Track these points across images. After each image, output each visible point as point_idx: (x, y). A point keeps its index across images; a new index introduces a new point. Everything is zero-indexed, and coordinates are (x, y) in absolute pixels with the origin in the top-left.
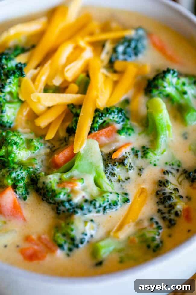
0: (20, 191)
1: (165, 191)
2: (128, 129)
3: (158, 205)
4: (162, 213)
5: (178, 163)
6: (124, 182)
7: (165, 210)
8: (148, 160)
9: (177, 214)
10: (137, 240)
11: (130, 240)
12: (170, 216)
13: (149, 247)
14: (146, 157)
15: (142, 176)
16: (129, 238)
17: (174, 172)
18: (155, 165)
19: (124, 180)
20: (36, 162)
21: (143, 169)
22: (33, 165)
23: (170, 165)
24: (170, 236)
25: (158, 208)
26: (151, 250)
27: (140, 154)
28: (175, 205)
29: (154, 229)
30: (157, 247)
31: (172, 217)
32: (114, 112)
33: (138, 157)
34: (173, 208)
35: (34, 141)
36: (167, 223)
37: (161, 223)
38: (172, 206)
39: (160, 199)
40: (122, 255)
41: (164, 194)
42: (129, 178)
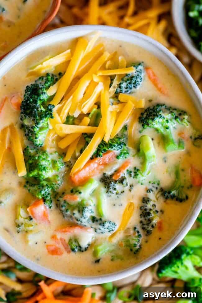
0: (48, 203)
1: (147, 208)
2: (125, 153)
3: (141, 217)
4: (143, 225)
5: (158, 182)
6: (120, 194)
7: (145, 222)
8: (137, 180)
9: (153, 227)
10: (124, 244)
11: (119, 244)
12: (148, 228)
13: (131, 250)
14: (136, 178)
15: (131, 192)
16: (119, 242)
17: (154, 189)
18: (142, 184)
19: (120, 193)
20: (59, 178)
21: (133, 186)
22: (56, 182)
23: (152, 184)
24: (147, 242)
25: (140, 220)
26: (132, 253)
27: (133, 174)
28: (152, 219)
29: (136, 237)
30: (137, 251)
31: (150, 228)
32: (115, 146)
33: (131, 176)
34: (151, 222)
35: (58, 163)
36: (146, 233)
37: (141, 232)
38: (150, 221)
39: (143, 213)
40: (113, 254)
41: (146, 210)
42: (124, 192)
